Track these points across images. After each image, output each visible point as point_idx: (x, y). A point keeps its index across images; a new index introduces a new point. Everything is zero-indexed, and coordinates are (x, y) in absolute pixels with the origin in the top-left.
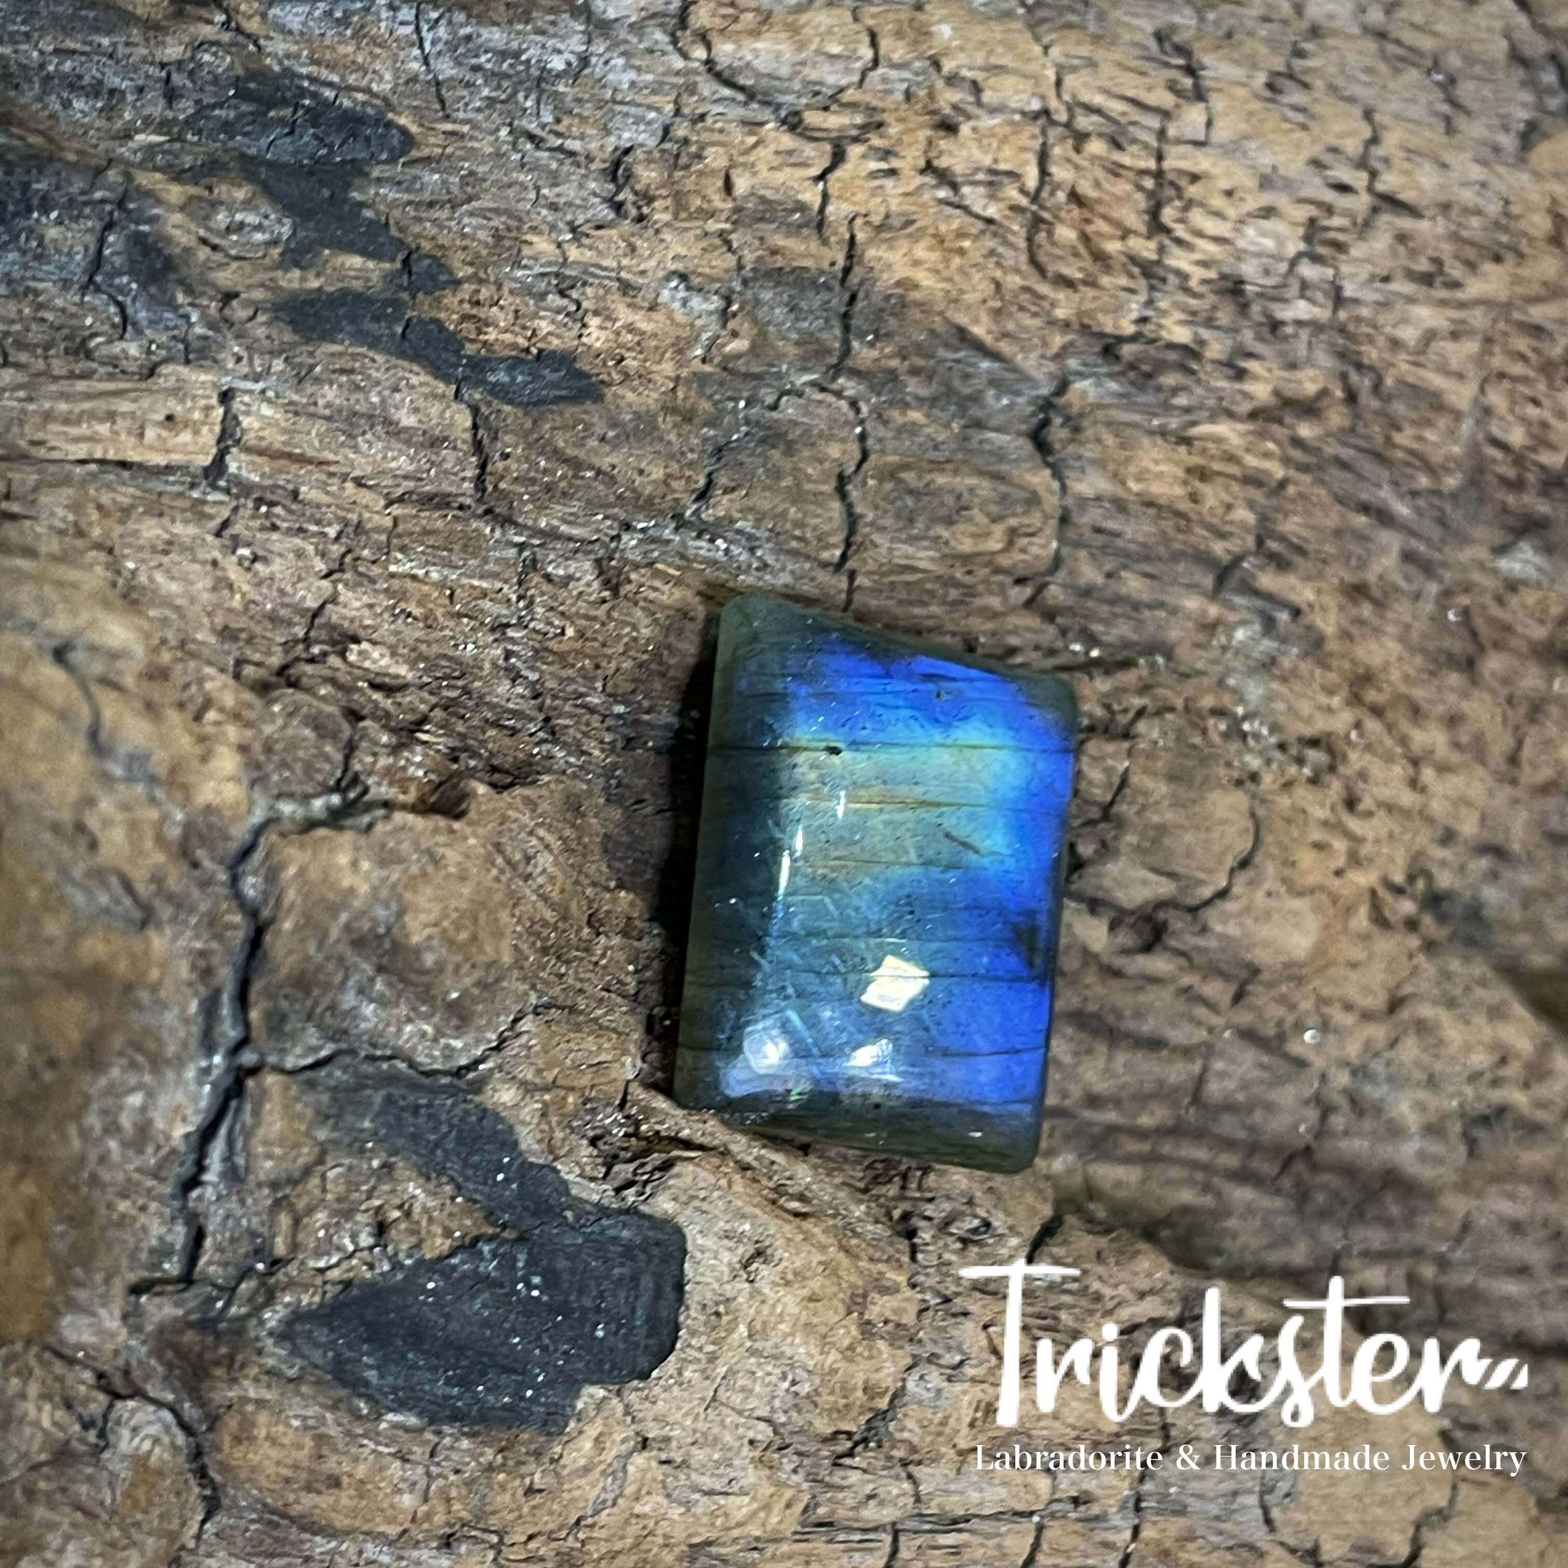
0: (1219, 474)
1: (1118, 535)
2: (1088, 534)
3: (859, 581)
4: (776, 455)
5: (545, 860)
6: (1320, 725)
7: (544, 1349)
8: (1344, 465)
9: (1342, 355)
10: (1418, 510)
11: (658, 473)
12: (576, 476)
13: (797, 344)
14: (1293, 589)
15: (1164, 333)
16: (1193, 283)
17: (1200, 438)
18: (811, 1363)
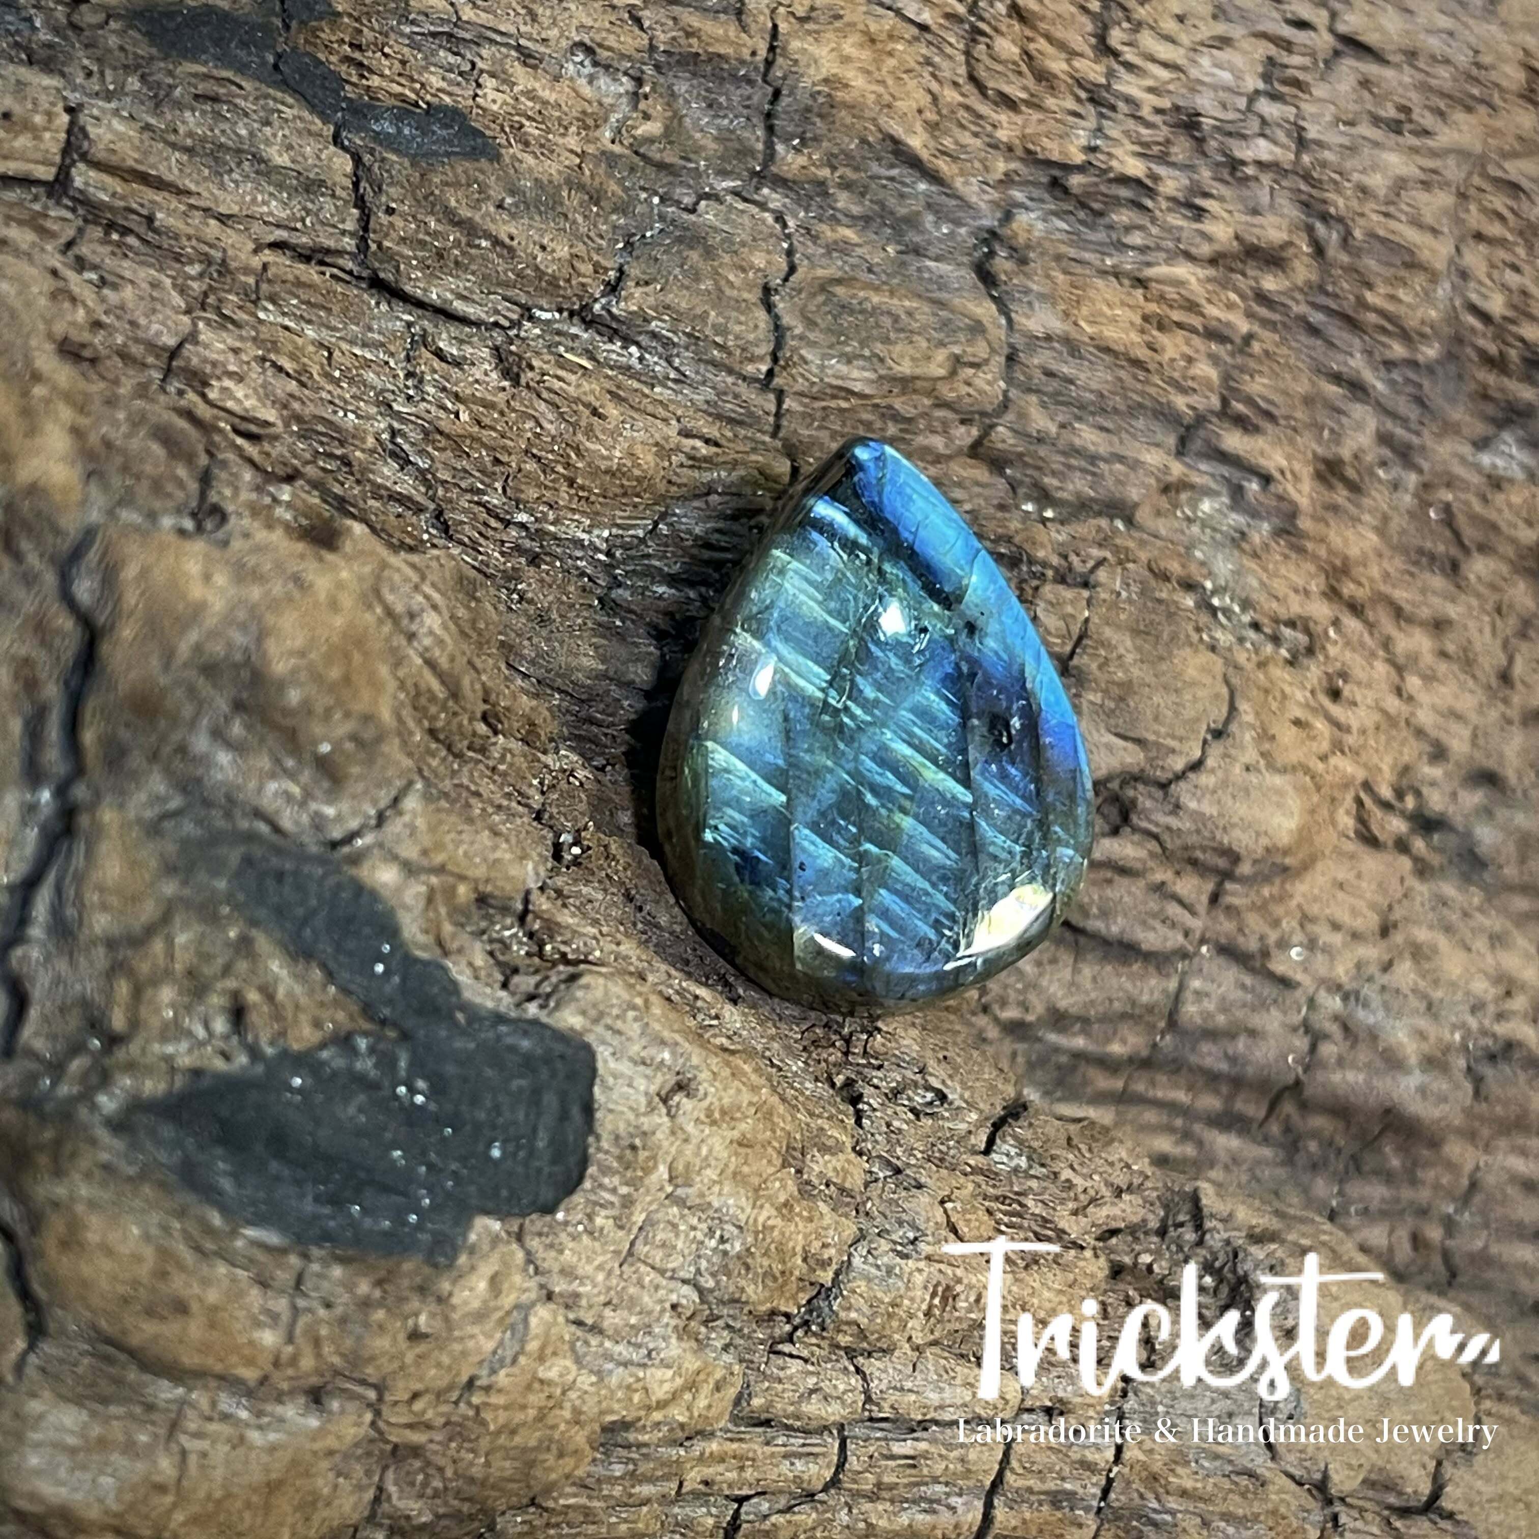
0: (1180, 325)
1: (1071, 382)
2: (1038, 375)
3: (787, 404)
4: (694, 256)
5: (432, 621)
6: (1295, 607)
7: (431, 1167)
8: (1314, 331)
9: (1306, 205)
10: (1392, 383)
11: (563, 251)
12: (469, 245)
13: (716, 139)
14: (1262, 453)
15: (1114, 163)
16: (1146, 112)
17: (1158, 281)
18: (743, 1217)
